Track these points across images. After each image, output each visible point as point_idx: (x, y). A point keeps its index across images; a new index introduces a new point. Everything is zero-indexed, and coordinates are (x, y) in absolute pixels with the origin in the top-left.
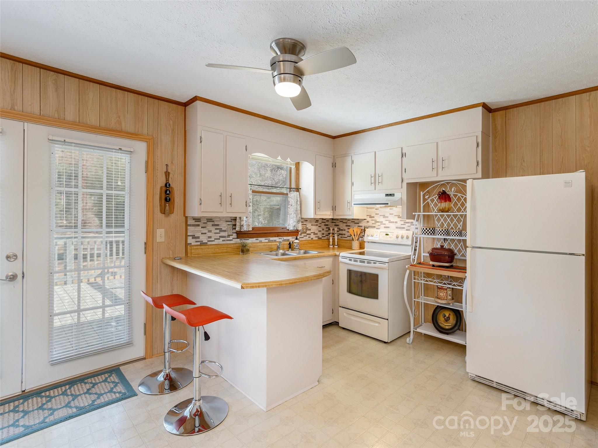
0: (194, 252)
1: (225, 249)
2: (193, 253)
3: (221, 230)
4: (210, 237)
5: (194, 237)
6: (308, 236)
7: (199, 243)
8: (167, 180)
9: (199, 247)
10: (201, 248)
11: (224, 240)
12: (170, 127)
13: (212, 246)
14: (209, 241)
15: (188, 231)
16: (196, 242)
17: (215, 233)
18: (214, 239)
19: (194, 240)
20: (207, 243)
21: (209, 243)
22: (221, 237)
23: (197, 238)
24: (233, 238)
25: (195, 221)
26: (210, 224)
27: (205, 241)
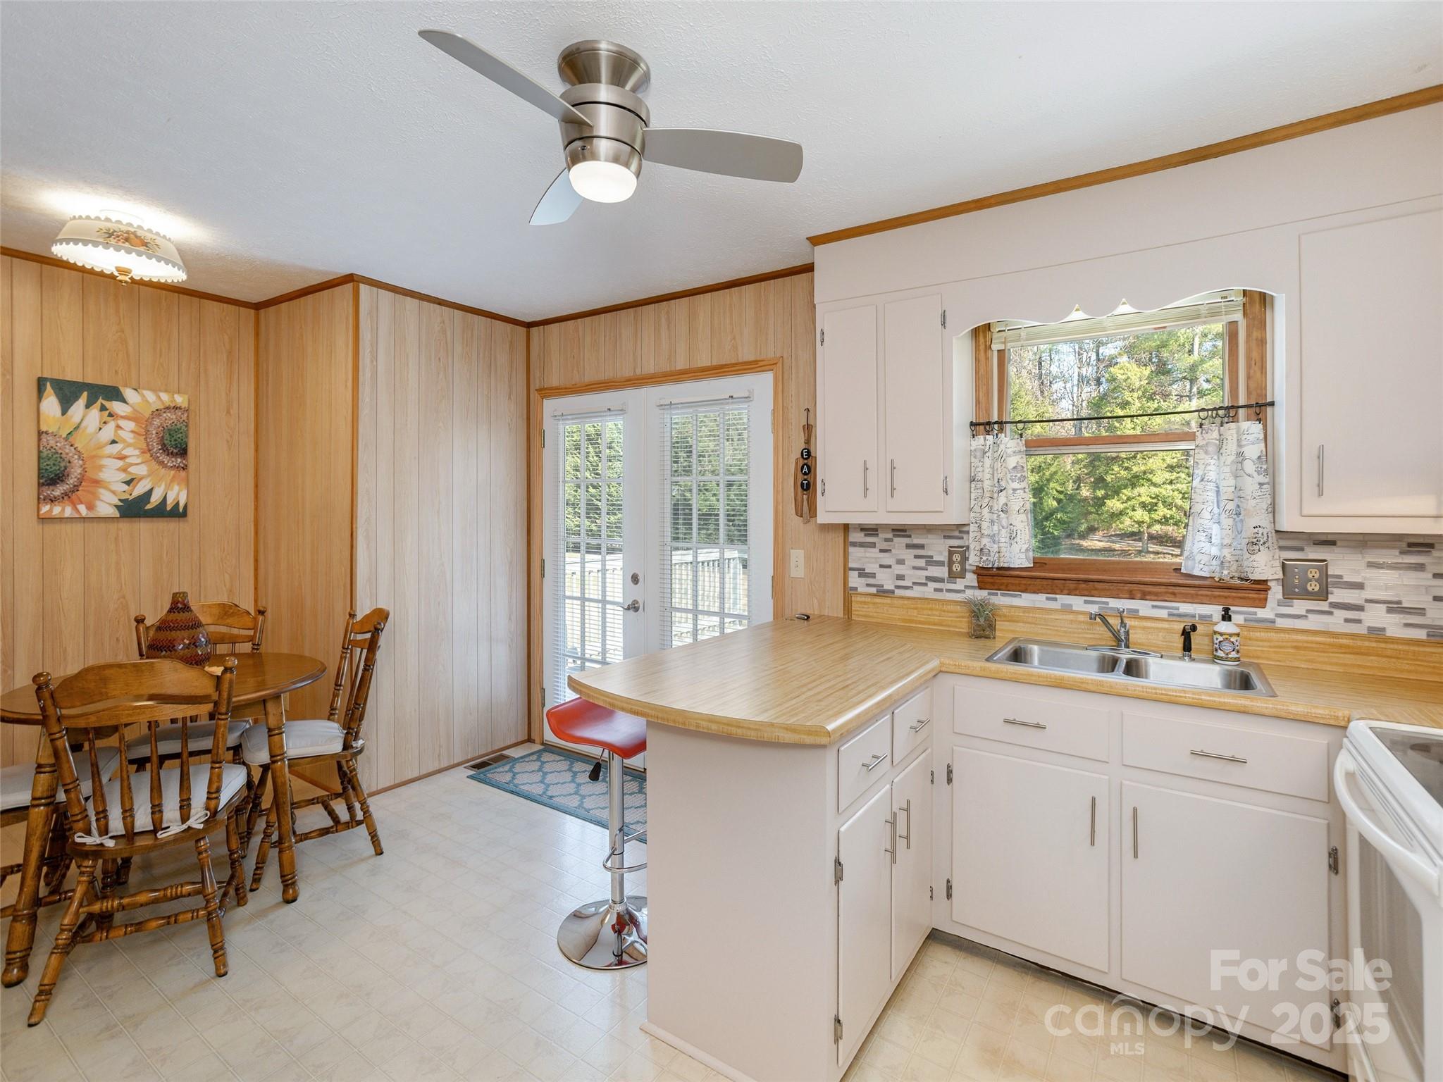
0: (859, 609)
1: (937, 613)
2: (857, 613)
3: (930, 561)
4: (900, 577)
5: (862, 573)
6: (1340, 615)
7: (873, 590)
8: (808, 441)
9: (868, 599)
10: (874, 603)
11: (941, 590)
13: (901, 602)
14: (898, 587)
15: (850, 558)
16: (868, 585)
17: (915, 568)
18: (910, 585)
19: (864, 581)
20: (893, 592)
21: (898, 592)
22: (929, 579)
23: (868, 577)
24: (966, 587)
25: (866, 535)
26: (901, 541)
27: (889, 586)
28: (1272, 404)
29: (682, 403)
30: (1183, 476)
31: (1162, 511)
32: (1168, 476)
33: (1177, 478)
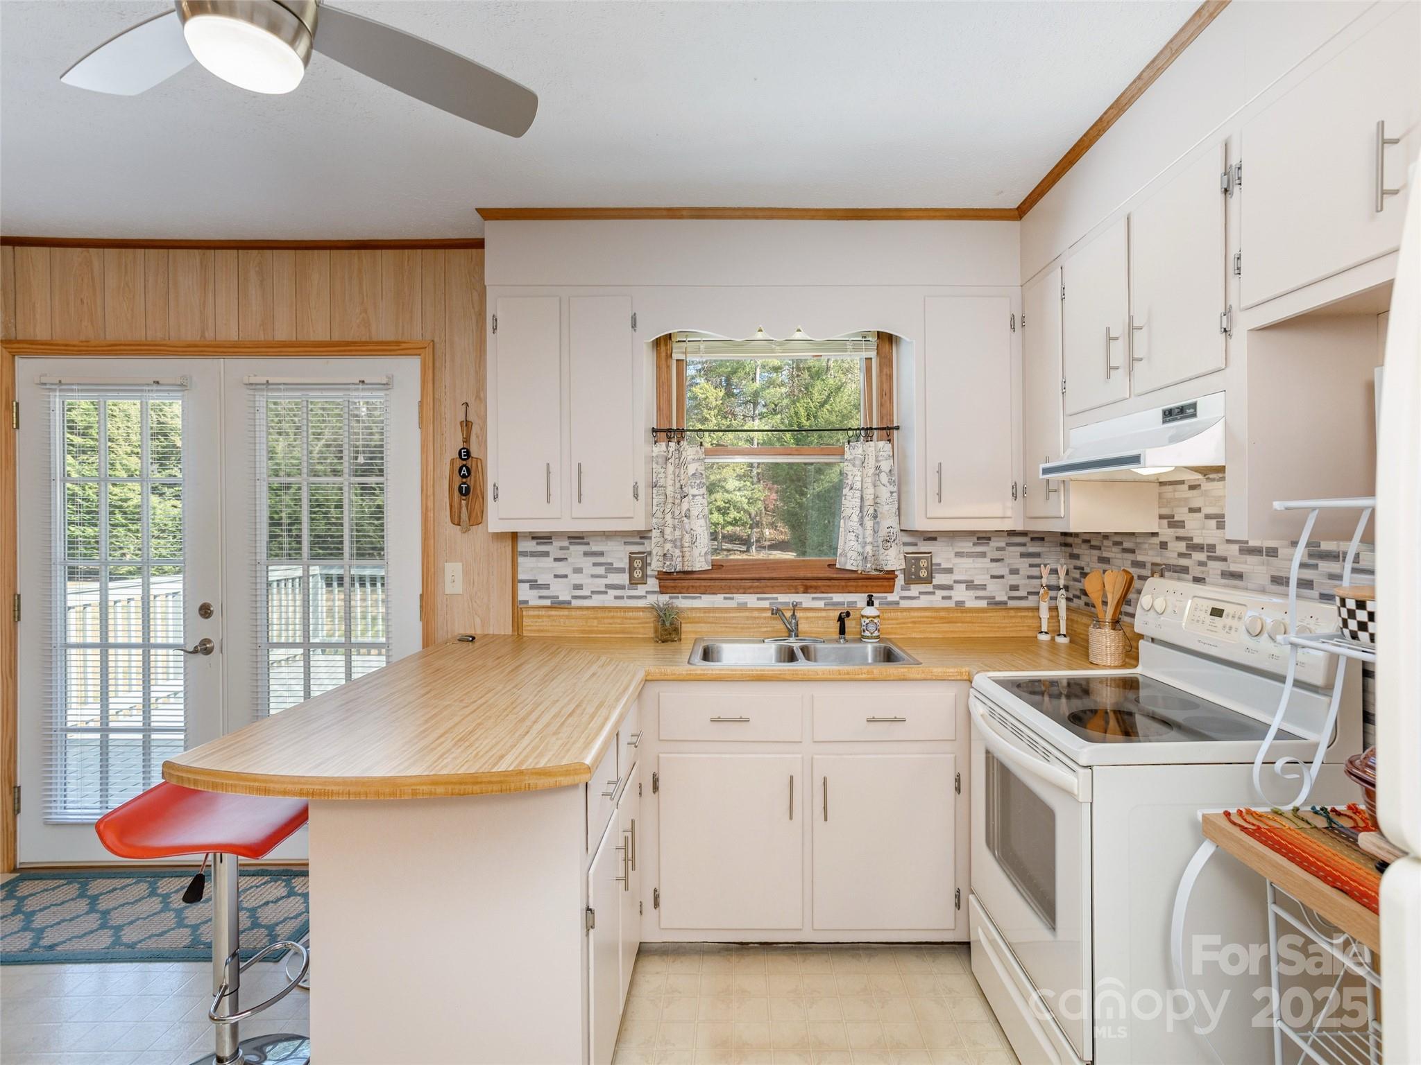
0: (530, 623)
1: (619, 621)
2: (529, 628)
3: (610, 568)
4: (578, 587)
5: (534, 585)
6: (940, 593)
7: (548, 602)
8: (467, 440)
9: (543, 612)
10: (549, 616)
11: (621, 598)
12: (473, 307)
13: (579, 613)
14: (575, 597)
15: (519, 569)
16: (540, 597)
17: (593, 576)
18: (589, 594)
19: (536, 593)
20: (569, 603)
21: (575, 603)
22: (609, 586)
23: (541, 589)
24: (647, 592)
25: (538, 544)
26: (578, 550)
27: (565, 596)
28: (897, 428)
29: (284, 384)
30: (748, 484)
31: (733, 514)
32: (737, 484)
33: (744, 486)
